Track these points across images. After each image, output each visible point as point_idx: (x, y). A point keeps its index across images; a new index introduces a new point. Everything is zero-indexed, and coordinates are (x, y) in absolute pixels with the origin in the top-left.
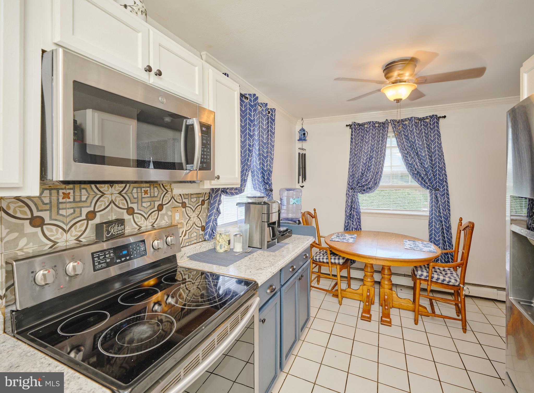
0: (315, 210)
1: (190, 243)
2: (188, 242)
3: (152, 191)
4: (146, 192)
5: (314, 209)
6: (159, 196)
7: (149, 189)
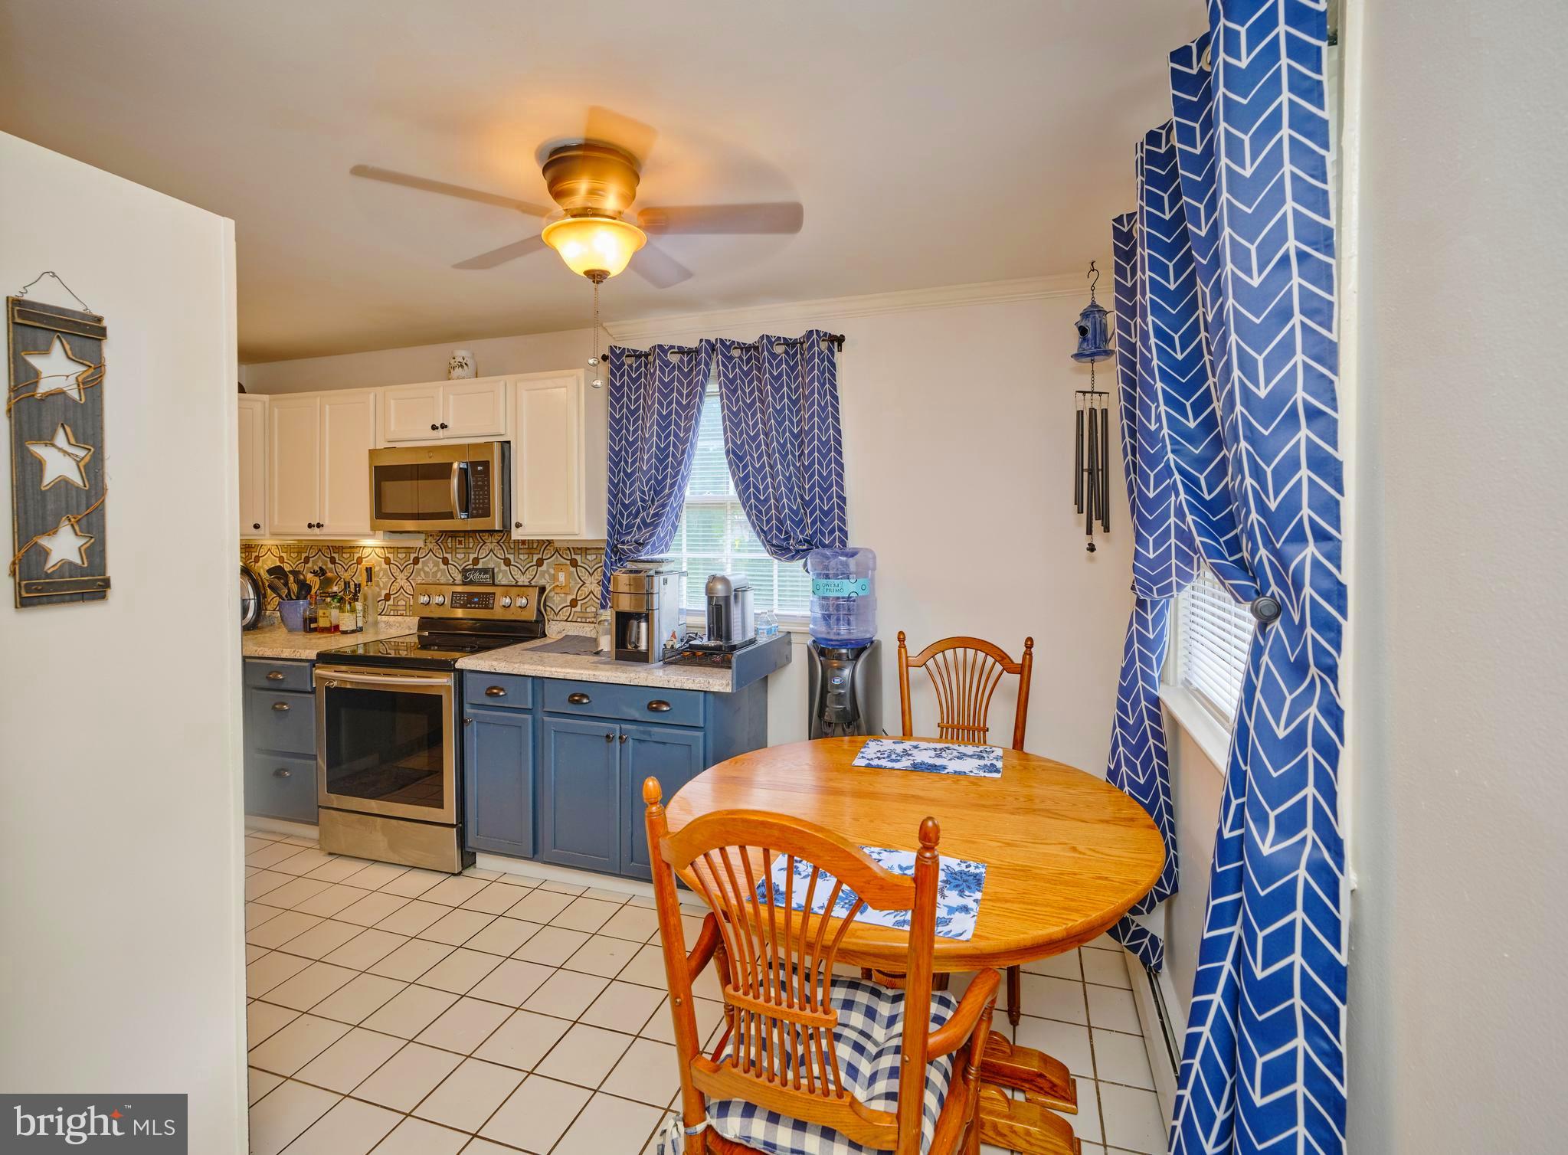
0: (1029, 643)
1: (584, 620)
2: (581, 618)
3: (467, 541)
4: (460, 543)
5: (1030, 639)
6: (474, 548)
7: (463, 539)
